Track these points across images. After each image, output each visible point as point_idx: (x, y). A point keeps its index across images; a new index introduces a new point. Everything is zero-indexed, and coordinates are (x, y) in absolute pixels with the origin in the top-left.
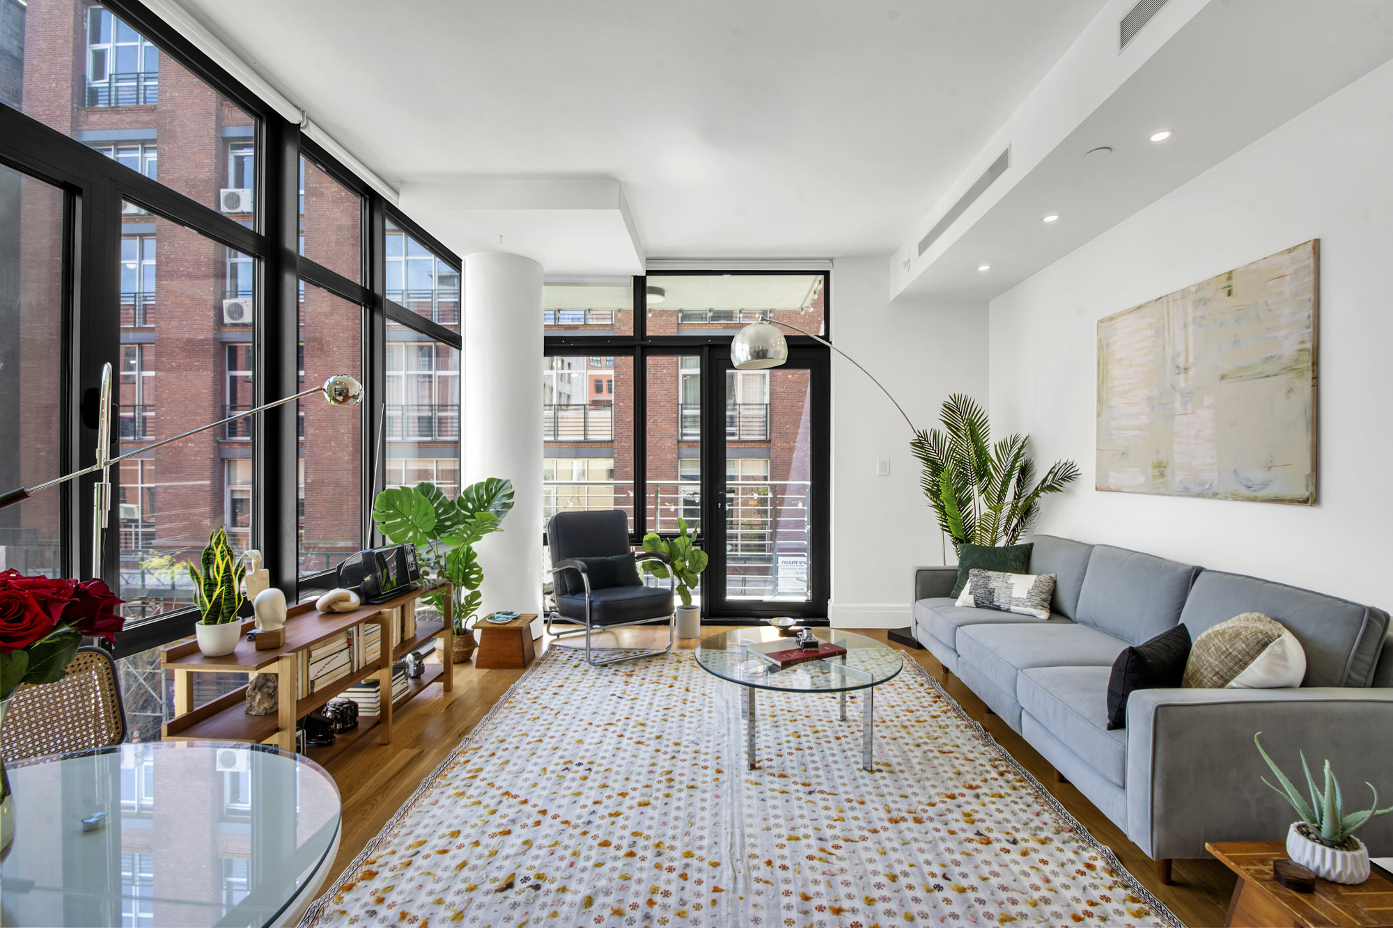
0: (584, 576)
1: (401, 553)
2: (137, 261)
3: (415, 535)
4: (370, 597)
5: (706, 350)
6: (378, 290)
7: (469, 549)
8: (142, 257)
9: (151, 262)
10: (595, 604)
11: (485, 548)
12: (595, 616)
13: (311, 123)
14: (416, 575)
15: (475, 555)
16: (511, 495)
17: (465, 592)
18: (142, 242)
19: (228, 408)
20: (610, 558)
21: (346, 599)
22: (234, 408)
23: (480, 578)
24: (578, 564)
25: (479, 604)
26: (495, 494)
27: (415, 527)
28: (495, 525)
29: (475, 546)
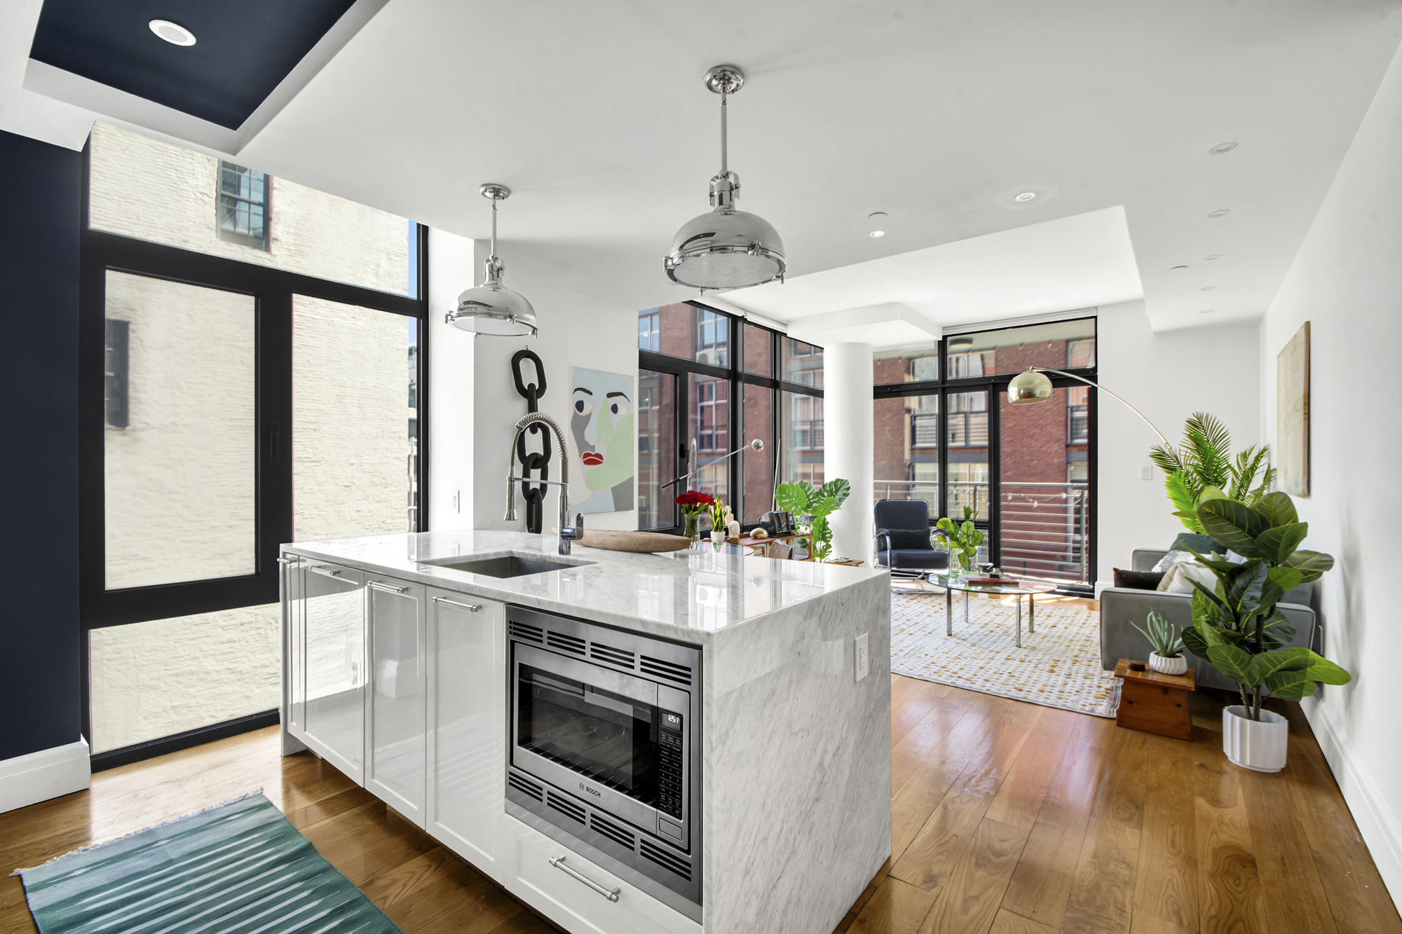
0: (888, 538)
1: (787, 515)
2: (649, 332)
3: (796, 509)
4: (772, 534)
5: (991, 387)
6: (778, 378)
7: (825, 519)
8: (651, 330)
9: (656, 331)
10: (893, 555)
11: (834, 518)
12: (893, 563)
13: (748, 313)
14: (793, 527)
15: (828, 523)
16: (848, 489)
17: (823, 543)
18: (651, 319)
19: (699, 429)
20: (911, 531)
21: (762, 533)
22: (702, 429)
23: (831, 537)
24: (885, 531)
25: (831, 552)
26: (839, 488)
27: (796, 505)
28: (838, 505)
29: (828, 518)
